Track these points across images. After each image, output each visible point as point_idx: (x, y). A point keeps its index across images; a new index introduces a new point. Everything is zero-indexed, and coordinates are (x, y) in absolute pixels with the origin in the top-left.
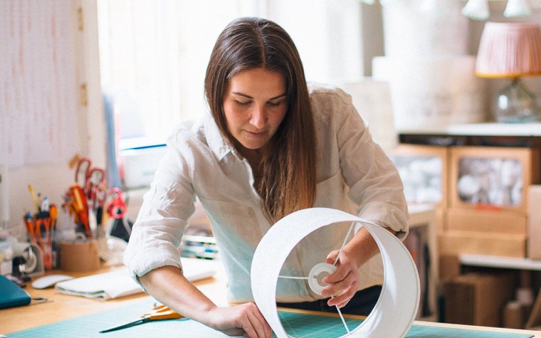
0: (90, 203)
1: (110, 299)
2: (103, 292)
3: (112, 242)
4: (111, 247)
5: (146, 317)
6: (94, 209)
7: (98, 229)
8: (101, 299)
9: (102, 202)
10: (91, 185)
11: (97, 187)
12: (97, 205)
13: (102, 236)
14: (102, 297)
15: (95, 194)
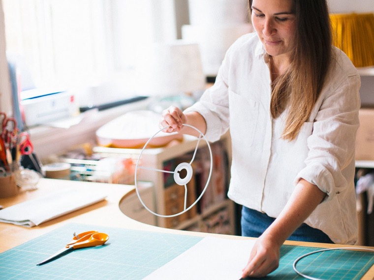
0: (7, 145)
1: (34, 226)
2: (28, 221)
3: (24, 172)
4: (23, 177)
5: (71, 246)
6: (10, 149)
7: (13, 163)
8: (28, 226)
9: (15, 144)
10: (7, 132)
11: (11, 133)
12: (12, 146)
13: (16, 169)
14: (28, 225)
15: (10, 138)
